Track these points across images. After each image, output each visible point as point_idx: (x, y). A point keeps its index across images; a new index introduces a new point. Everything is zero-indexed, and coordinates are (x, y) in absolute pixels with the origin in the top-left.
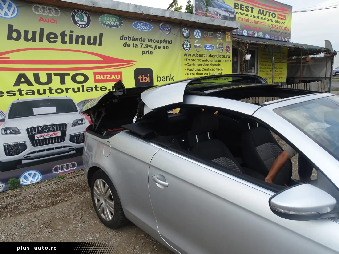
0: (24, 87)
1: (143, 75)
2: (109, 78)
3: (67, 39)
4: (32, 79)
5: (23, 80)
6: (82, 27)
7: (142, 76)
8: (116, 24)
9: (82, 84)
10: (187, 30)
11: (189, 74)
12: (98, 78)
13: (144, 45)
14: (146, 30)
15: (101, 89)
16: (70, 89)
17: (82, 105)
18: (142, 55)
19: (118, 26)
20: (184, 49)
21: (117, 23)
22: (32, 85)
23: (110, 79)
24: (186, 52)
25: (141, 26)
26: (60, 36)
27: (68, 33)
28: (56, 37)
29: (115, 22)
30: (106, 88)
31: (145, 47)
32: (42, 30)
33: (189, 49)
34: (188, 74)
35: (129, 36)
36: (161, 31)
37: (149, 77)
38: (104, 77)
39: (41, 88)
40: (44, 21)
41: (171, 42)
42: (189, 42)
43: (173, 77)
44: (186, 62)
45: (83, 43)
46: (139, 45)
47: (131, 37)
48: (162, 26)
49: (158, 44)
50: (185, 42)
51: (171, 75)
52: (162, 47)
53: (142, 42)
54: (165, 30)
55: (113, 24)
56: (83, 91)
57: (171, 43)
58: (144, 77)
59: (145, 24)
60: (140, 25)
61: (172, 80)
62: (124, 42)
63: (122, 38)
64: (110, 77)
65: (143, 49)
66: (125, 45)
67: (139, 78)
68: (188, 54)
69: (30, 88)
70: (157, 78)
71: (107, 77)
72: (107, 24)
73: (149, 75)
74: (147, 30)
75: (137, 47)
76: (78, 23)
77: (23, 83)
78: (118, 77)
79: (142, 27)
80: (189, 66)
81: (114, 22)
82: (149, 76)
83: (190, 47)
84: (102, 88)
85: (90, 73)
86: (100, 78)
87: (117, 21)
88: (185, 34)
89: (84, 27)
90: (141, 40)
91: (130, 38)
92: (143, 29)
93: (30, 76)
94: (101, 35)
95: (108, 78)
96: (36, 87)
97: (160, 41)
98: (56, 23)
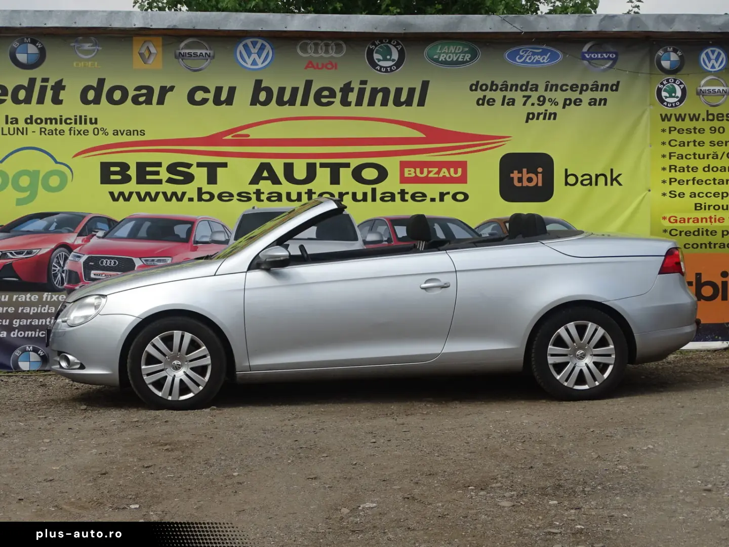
0: (266, 186)
1: (525, 170)
2: (435, 174)
3: (352, 97)
4: (280, 173)
5: (265, 174)
6: (386, 71)
7: (520, 172)
8: (464, 59)
9: (374, 186)
10: (675, 51)
11: (677, 169)
12: (409, 174)
13: (534, 99)
14: (542, 63)
15: (413, 197)
16: (347, 193)
17: (368, 228)
18: (527, 122)
19: (467, 62)
20: (662, 101)
21: (467, 55)
22: (279, 183)
23: (437, 176)
24: (669, 111)
25: (528, 56)
26: (340, 92)
27: (356, 86)
28: (333, 94)
29: (462, 55)
30: (424, 195)
31: (536, 102)
32: (309, 84)
33: (681, 101)
34: (672, 168)
35: (492, 82)
36: (585, 62)
37: (540, 176)
38: (422, 172)
39: (294, 189)
40: (315, 69)
41: (616, 87)
42: (681, 83)
43: (619, 175)
44: (667, 137)
45: (384, 103)
46: (520, 100)
47: (500, 83)
48: (591, 50)
49: (574, 96)
50: (665, 82)
51: (612, 170)
52: (586, 100)
53: (528, 93)
54: (597, 59)
55: (455, 60)
56: (374, 199)
57: (617, 90)
58: (528, 173)
59: (540, 50)
60: (526, 55)
61: (615, 182)
62: (480, 94)
63: (474, 87)
64: (438, 173)
65: (529, 108)
66: (481, 102)
67: (512, 175)
68: (675, 115)
69: (276, 188)
70: (567, 176)
71: (429, 172)
72: (440, 60)
73: (540, 170)
74: (544, 63)
75: (513, 104)
76: (379, 65)
77: (265, 178)
78: (456, 172)
79: (530, 59)
80: (678, 146)
81: (459, 55)
82: (540, 173)
83: (681, 96)
84: (417, 195)
85: (392, 165)
86: (413, 175)
87: (466, 52)
88: (666, 64)
89: (389, 70)
90: (525, 87)
91: (497, 85)
92: (535, 61)
93: (278, 166)
94: (425, 85)
95: (431, 175)
96: (285, 187)
97: (582, 85)
98: (336, 68)
